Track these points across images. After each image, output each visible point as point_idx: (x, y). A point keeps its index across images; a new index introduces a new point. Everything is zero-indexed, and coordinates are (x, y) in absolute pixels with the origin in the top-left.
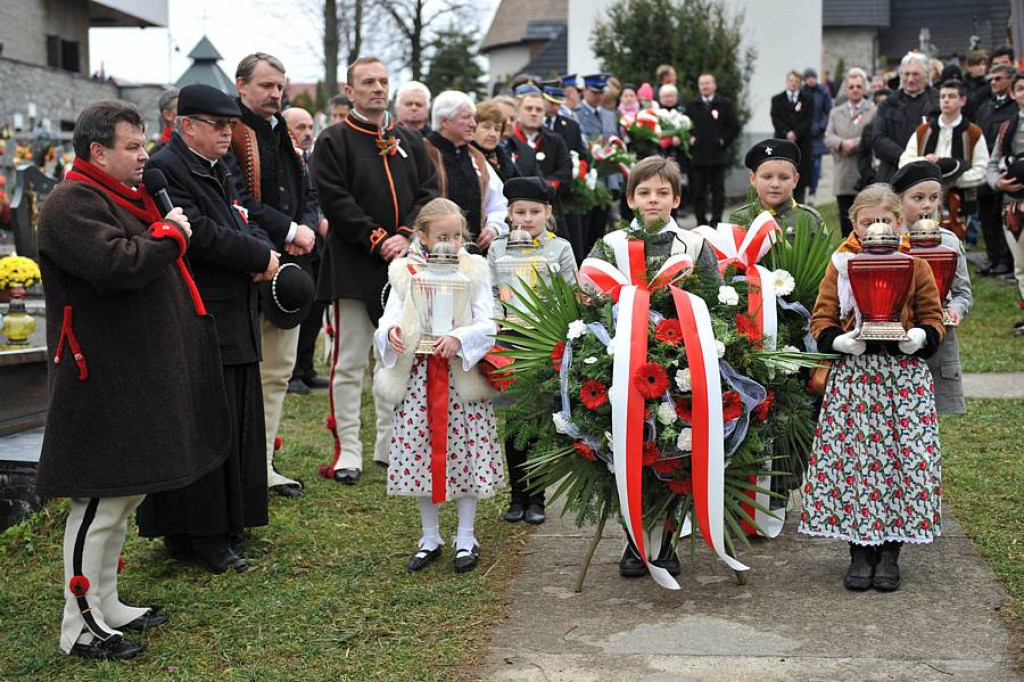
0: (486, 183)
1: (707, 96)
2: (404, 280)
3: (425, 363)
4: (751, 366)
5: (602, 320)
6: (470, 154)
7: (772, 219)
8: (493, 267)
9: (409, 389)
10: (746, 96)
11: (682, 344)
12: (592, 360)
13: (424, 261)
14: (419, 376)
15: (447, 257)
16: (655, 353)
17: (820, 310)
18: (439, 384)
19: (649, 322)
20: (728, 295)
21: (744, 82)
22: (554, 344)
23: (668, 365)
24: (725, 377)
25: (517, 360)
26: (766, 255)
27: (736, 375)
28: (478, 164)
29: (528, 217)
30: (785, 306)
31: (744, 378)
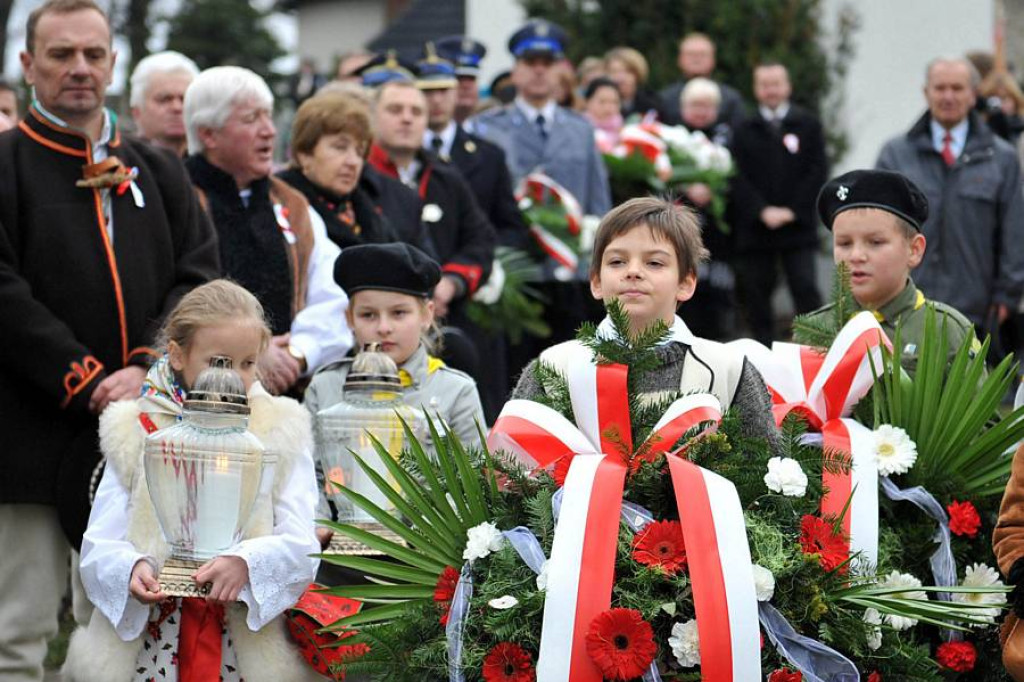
0: (304, 258)
1: (773, 108)
2: (130, 449)
3: (177, 615)
4: (828, 618)
5: (533, 522)
6: (272, 196)
7: (879, 327)
8: (316, 425)
9: (142, 670)
10: (839, 104)
11: (684, 571)
12: (508, 602)
13: (176, 408)
14: (162, 643)
15: (224, 399)
16: (631, 588)
17: (1014, 510)
18: (202, 658)
19: (622, 527)
20: (785, 476)
21: (833, 76)
22: (439, 570)
23: (654, 614)
24: (773, 639)
25: (367, 607)
26: (862, 401)
27: (796, 637)
28: (287, 217)
29: (386, 323)
30: (896, 494)
31: (813, 643)
